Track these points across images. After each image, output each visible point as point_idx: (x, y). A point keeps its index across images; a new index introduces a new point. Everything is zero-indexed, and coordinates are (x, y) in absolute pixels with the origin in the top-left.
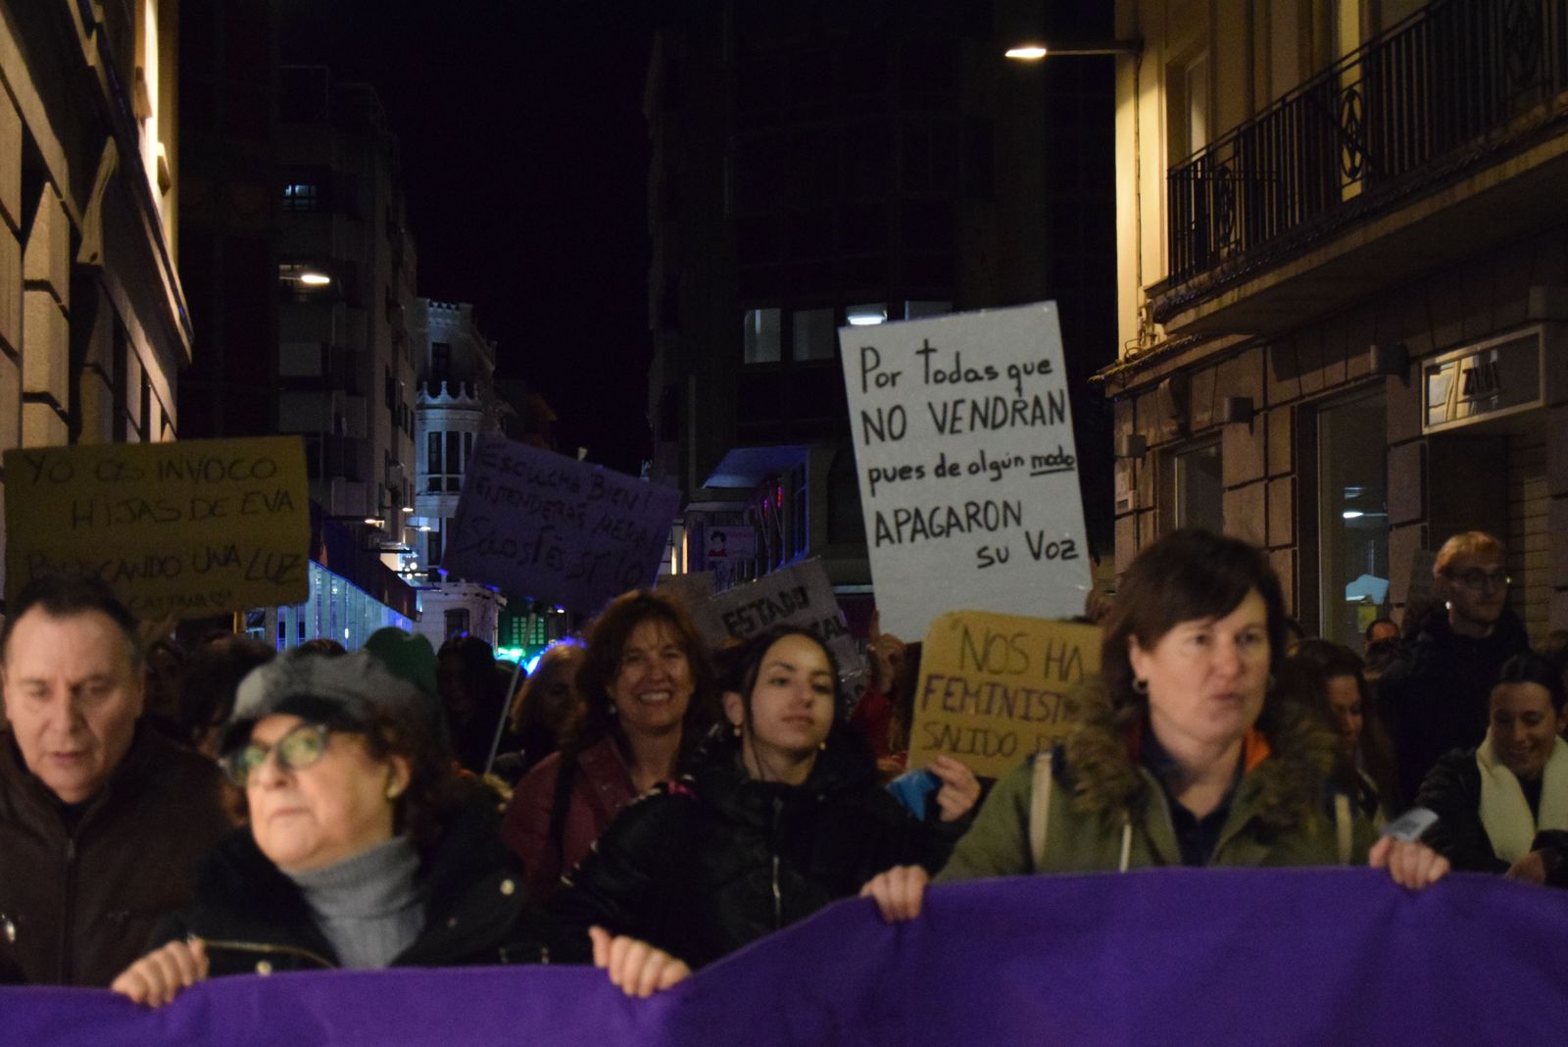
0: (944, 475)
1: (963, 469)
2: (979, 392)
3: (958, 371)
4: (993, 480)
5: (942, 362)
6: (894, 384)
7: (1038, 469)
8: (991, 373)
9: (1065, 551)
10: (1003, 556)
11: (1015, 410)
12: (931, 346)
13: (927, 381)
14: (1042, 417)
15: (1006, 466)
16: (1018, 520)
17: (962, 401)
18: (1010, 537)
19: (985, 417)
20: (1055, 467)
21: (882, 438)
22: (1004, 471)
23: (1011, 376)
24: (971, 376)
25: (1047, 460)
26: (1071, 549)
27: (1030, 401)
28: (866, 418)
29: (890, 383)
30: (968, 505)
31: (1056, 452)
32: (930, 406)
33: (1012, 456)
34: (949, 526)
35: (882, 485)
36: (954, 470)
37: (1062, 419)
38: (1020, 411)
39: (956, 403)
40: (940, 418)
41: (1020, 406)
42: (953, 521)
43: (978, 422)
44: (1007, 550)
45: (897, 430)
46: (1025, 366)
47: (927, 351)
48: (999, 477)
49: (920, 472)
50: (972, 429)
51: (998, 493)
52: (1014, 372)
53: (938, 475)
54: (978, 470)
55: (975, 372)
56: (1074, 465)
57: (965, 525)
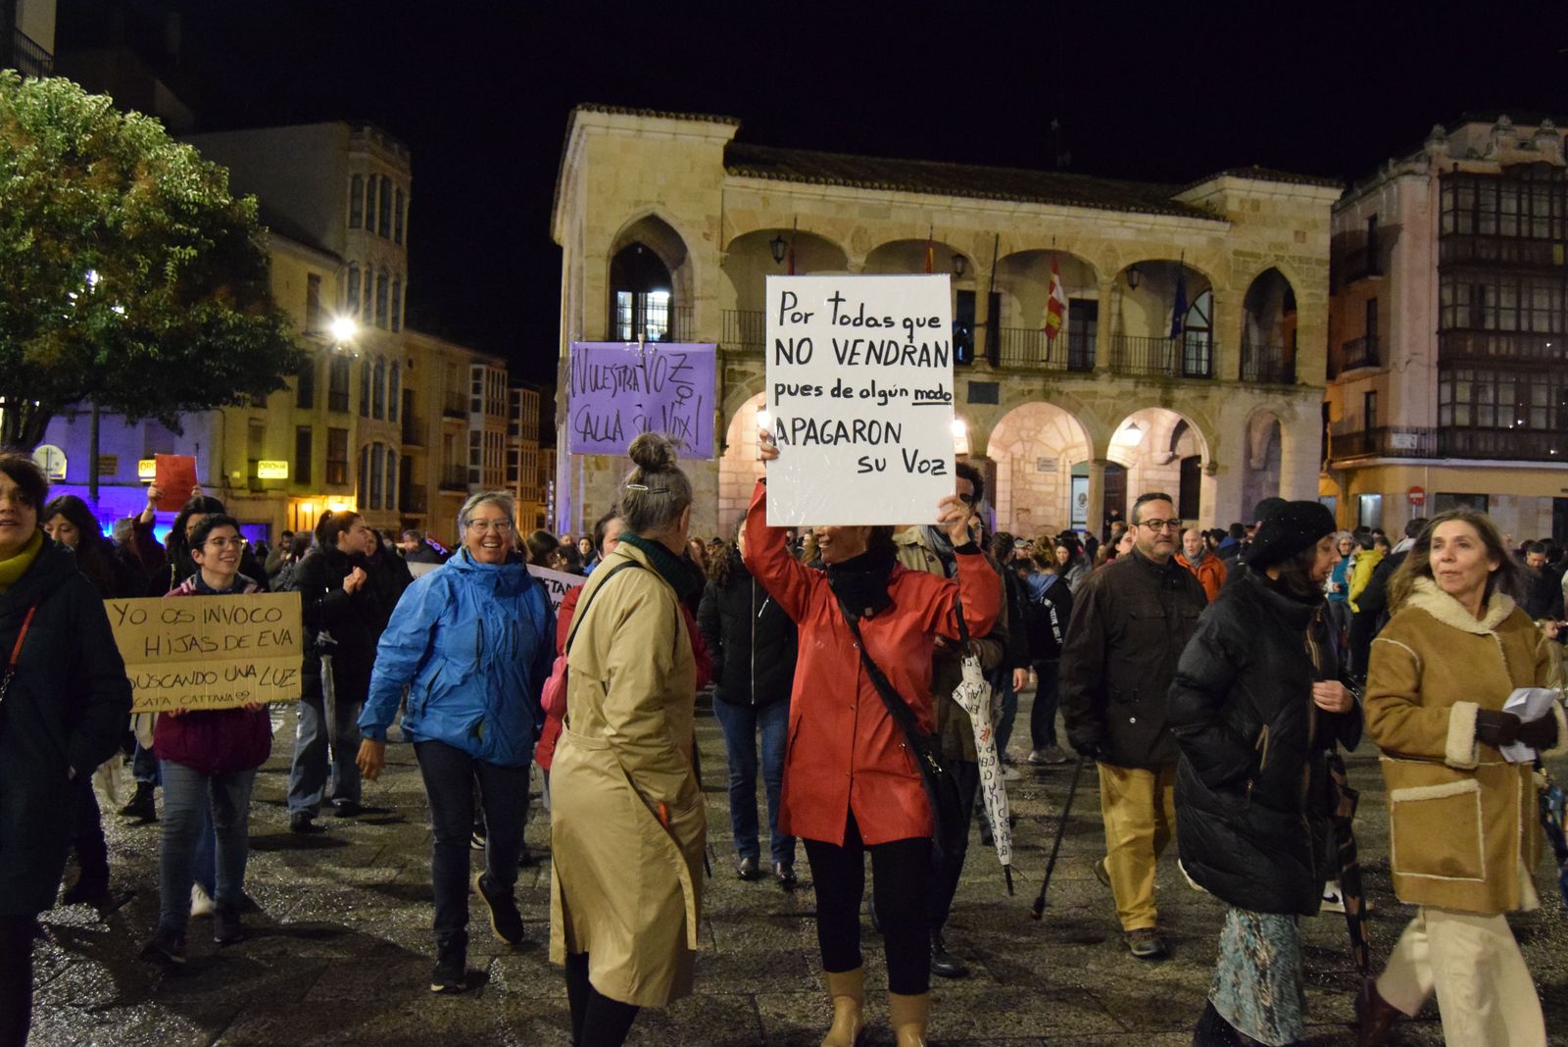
0: (839, 395)
1: (856, 393)
2: (878, 335)
3: (861, 318)
4: (880, 404)
5: (849, 309)
6: (806, 322)
7: (920, 401)
8: (889, 322)
9: (935, 468)
10: (881, 467)
11: (905, 352)
12: (841, 296)
13: (834, 323)
14: (928, 360)
15: (893, 395)
16: (897, 439)
17: (862, 341)
18: (889, 451)
19: (878, 354)
20: (934, 400)
21: (791, 362)
22: (890, 399)
23: (905, 327)
24: (872, 322)
25: (928, 394)
26: (941, 467)
27: (919, 348)
28: (779, 344)
29: (803, 321)
30: (856, 421)
31: (937, 389)
32: (834, 341)
33: (898, 388)
34: (837, 436)
35: (785, 397)
36: (848, 393)
37: (945, 364)
38: (910, 353)
39: (857, 342)
40: (841, 352)
41: (909, 349)
42: (841, 433)
43: (873, 358)
44: (884, 461)
45: (803, 358)
46: (918, 320)
47: (837, 300)
48: (886, 403)
49: (819, 391)
50: (867, 363)
51: (883, 415)
52: (908, 323)
53: (833, 395)
54: (868, 394)
55: (876, 321)
56: (952, 401)
57: (851, 437)
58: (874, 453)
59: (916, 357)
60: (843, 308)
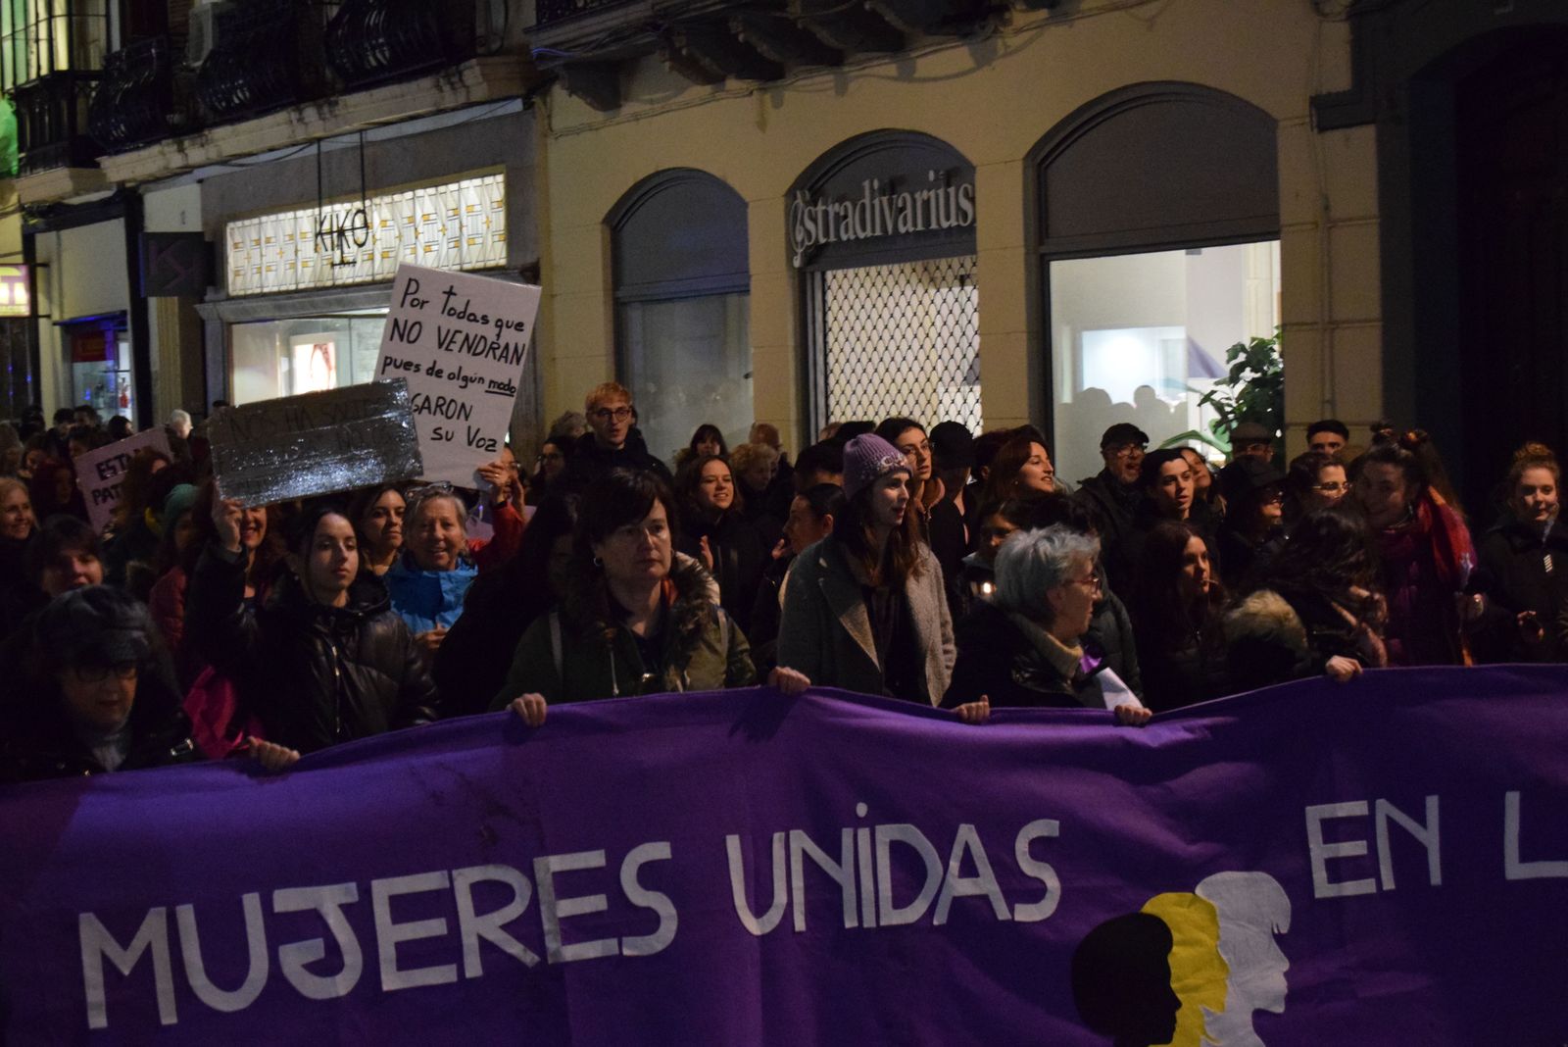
0: (431, 374)
1: (445, 375)
2: (475, 329)
3: (465, 312)
4: (461, 387)
5: (457, 303)
6: (421, 307)
7: (491, 389)
8: (485, 320)
9: (489, 446)
10: (449, 437)
11: (491, 348)
12: (454, 291)
13: (443, 312)
14: (506, 357)
15: (473, 382)
16: (467, 418)
17: (460, 332)
18: (458, 427)
19: (470, 346)
20: (502, 391)
21: (402, 340)
22: (469, 384)
23: (497, 326)
24: (472, 318)
25: (499, 385)
26: (493, 445)
27: (503, 345)
29: (419, 307)
30: (440, 398)
31: (506, 382)
32: (439, 328)
33: (478, 376)
34: (423, 407)
35: (390, 369)
36: (439, 373)
37: (518, 363)
38: (494, 349)
39: (456, 332)
40: (442, 339)
41: (495, 346)
42: (426, 405)
43: (465, 347)
44: (453, 434)
45: (412, 338)
46: (508, 322)
47: (450, 293)
48: (465, 387)
49: (418, 368)
50: (460, 351)
51: (461, 396)
52: (499, 323)
53: (428, 374)
54: (454, 378)
55: (475, 317)
56: (515, 394)
57: (433, 409)
58: (447, 426)
59: (498, 353)
60: (454, 302)
